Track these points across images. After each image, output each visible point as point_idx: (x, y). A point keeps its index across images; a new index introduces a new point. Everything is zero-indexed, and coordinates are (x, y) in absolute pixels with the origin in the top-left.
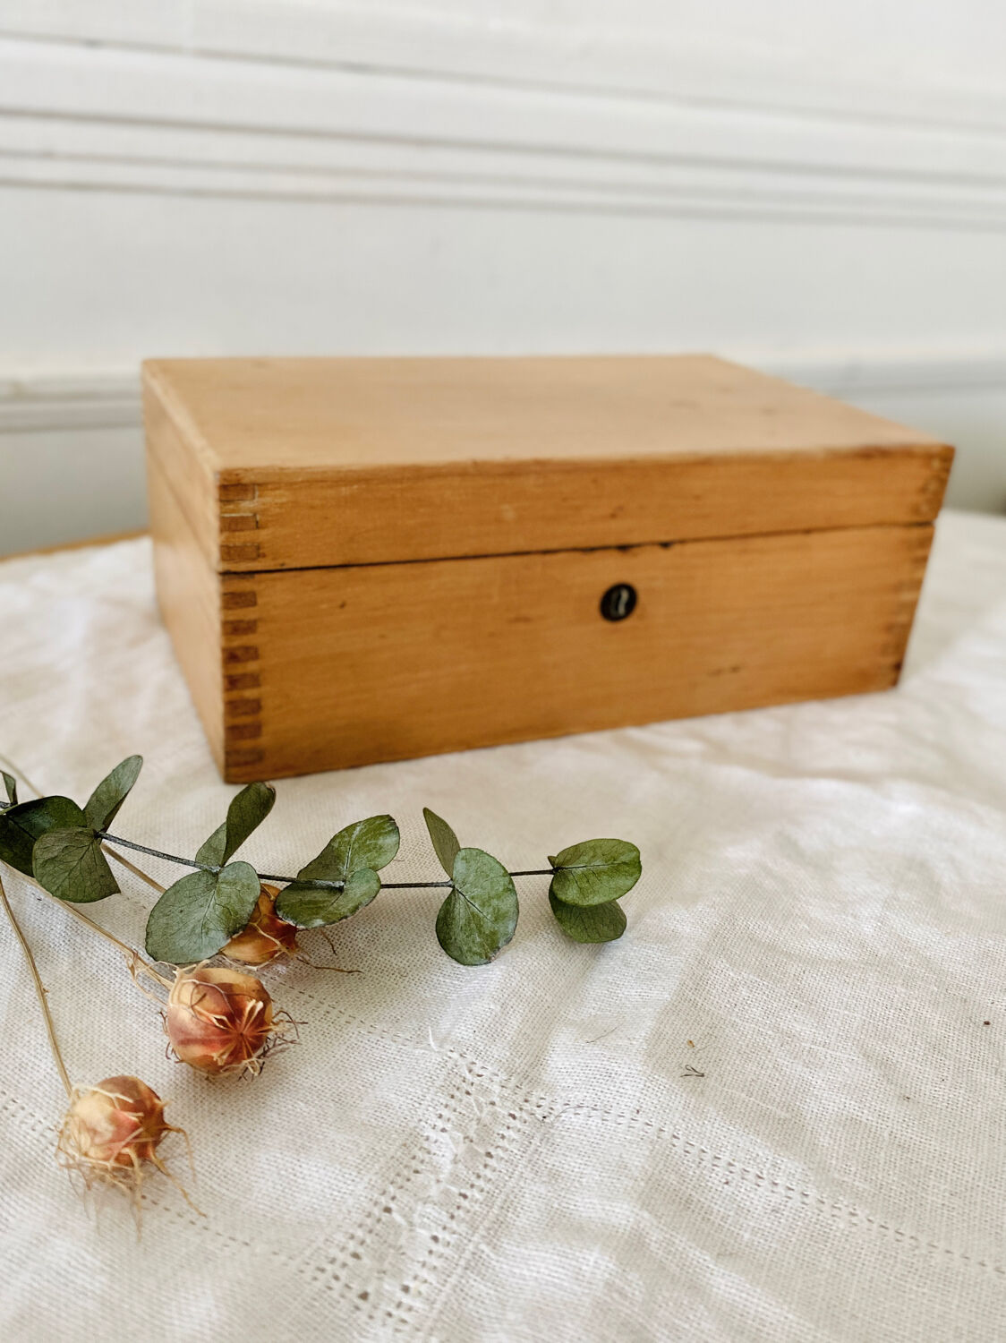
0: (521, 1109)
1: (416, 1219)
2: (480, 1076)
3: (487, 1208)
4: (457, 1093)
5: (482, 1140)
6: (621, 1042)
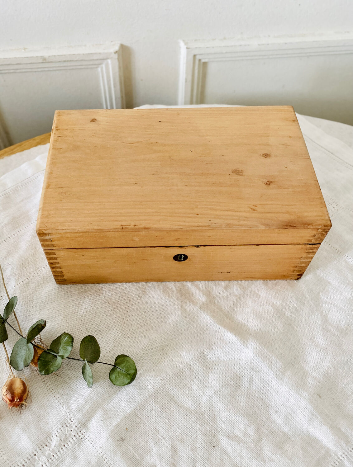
0: (78, 434)
1: (40, 459)
2: (72, 421)
3: (57, 461)
4: (64, 426)
5: (64, 441)
6: (109, 423)
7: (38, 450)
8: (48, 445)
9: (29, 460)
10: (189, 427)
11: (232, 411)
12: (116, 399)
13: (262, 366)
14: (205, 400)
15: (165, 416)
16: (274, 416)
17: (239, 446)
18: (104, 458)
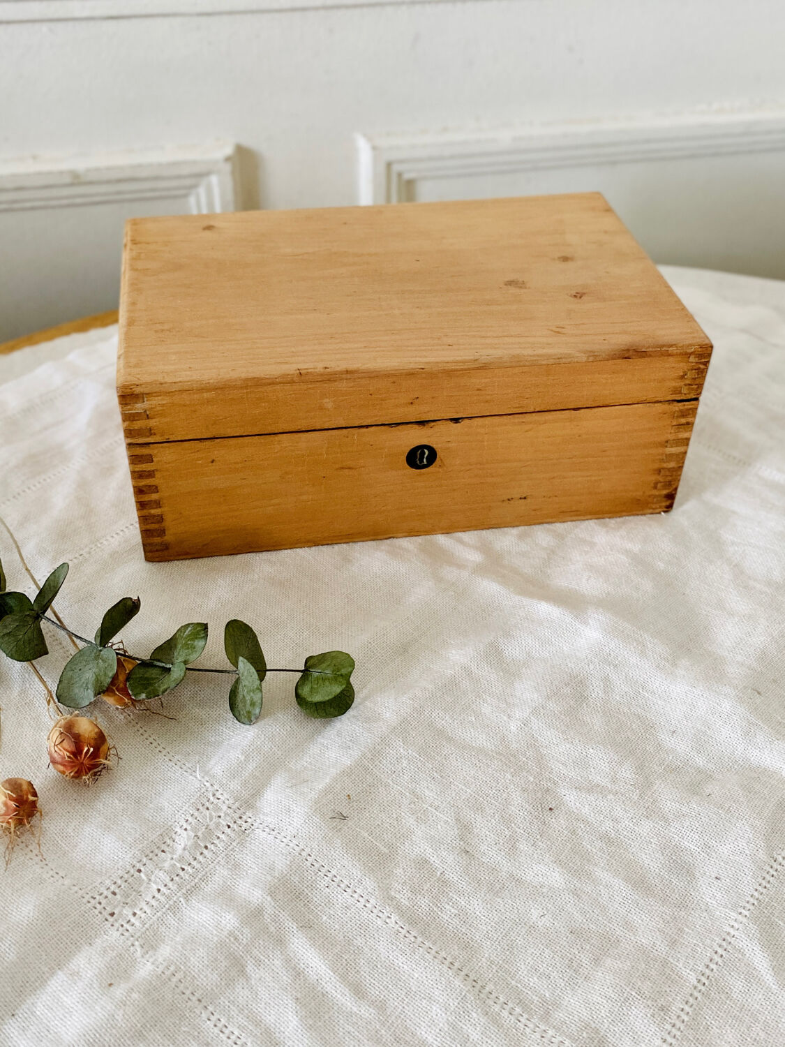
0: (235, 822)
1: (153, 878)
2: (218, 799)
3: (192, 878)
4: (201, 808)
5: (205, 838)
6: (306, 790)
7: (144, 860)
8: (166, 849)
9: (126, 881)
10: (488, 782)
11: (577, 741)
12: (314, 749)
13: (625, 653)
14: (513, 727)
15: (431, 766)
16: (669, 742)
17: (605, 801)
18: (304, 854)
